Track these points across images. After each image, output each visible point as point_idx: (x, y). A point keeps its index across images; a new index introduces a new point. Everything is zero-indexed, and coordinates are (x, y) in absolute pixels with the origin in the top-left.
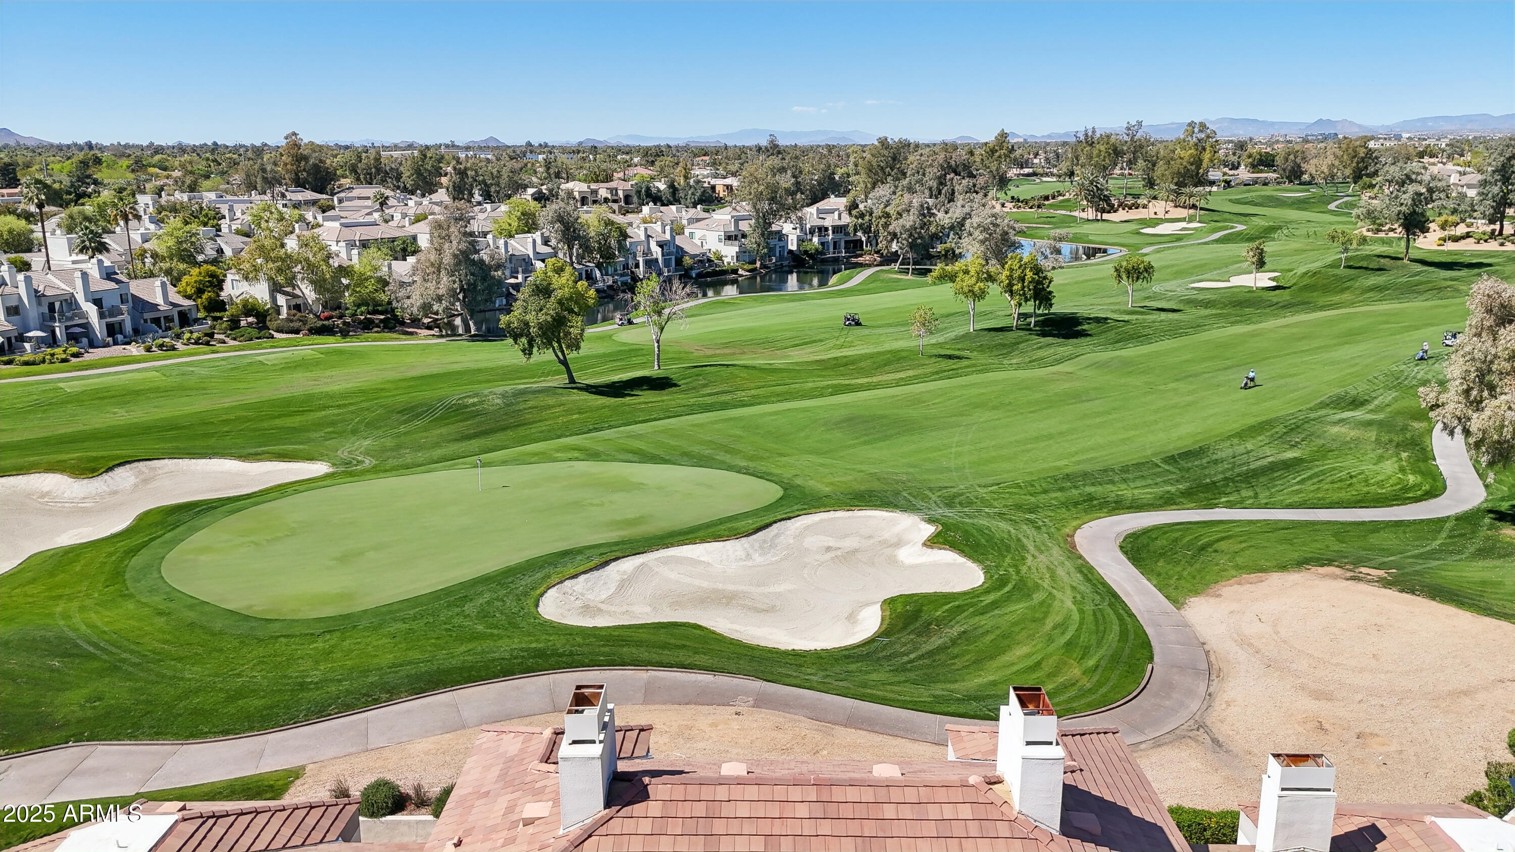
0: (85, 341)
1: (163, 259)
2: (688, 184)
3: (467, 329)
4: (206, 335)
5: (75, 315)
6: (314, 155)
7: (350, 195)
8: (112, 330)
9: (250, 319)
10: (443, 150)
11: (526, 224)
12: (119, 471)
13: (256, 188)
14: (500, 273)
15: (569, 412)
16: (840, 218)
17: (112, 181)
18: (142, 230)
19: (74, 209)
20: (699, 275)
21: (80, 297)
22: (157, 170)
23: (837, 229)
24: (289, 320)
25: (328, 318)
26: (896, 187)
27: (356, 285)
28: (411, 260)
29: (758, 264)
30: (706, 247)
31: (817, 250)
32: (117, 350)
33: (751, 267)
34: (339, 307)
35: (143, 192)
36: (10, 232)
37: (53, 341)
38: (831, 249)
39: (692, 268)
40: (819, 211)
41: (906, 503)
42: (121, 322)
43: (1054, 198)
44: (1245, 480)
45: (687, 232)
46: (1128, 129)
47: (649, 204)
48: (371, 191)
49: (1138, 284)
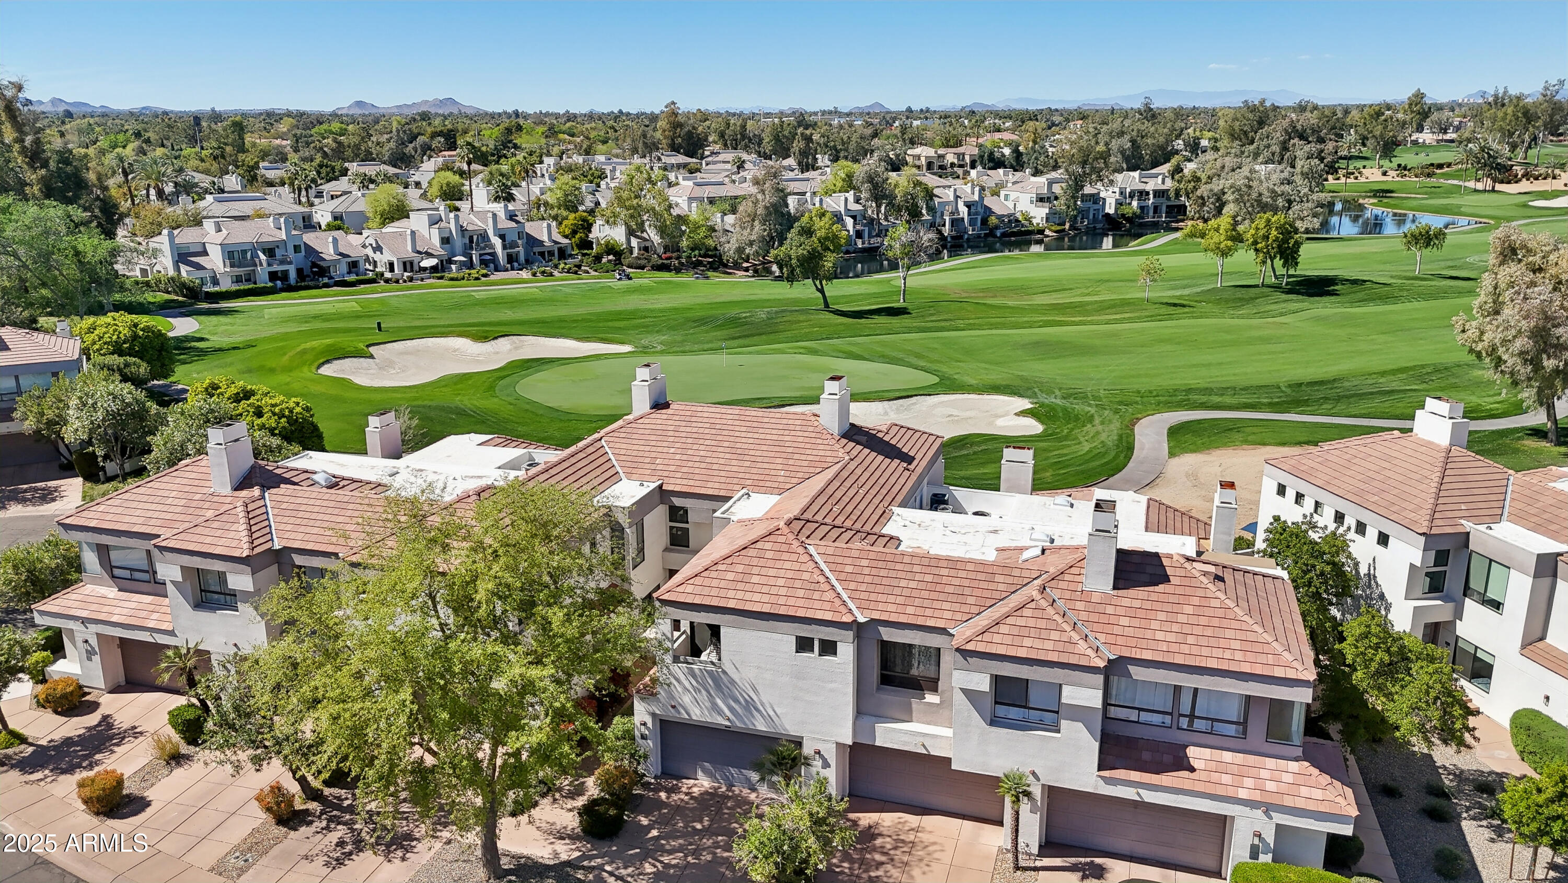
0: (492, 265)
1: (552, 207)
4: (576, 266)
5: (486, 246)
6: (689, 122)
7: (716, 159)
8: (511, 259)
9: (611, 257)
12: (501, 340)
13: (637, 152)
15: (813, 326)
16: (1163, 183)
17: (528, 146)
18: (541, 185)
19: (494, 167)
20: (1004, 235)
21: (491, 233)
22: (566, 136)
23: (1159, 194)
24: (638, 258)
25: (667, 259)
26: (1243, 153)
27: (691, 232)
29: (1067, 226)
30: (1018, 208)
31: (1134, 213)
32: (513, 274)
33: (1059, 228)
34: (678, 250)
35: (549, 154)
36: (448, 184)
37: (471, 266)
38: (1151, 214)
39: (997, 227)
40: (1141, 177)
41: (1029, 393)
42: (518, 253)
43: (1449, 165)
44: (1339, 399)
45: (1002, 193)
46: (1546, 88)
47: (979, 168)
48: (729, 156)
49: (1427, 252)
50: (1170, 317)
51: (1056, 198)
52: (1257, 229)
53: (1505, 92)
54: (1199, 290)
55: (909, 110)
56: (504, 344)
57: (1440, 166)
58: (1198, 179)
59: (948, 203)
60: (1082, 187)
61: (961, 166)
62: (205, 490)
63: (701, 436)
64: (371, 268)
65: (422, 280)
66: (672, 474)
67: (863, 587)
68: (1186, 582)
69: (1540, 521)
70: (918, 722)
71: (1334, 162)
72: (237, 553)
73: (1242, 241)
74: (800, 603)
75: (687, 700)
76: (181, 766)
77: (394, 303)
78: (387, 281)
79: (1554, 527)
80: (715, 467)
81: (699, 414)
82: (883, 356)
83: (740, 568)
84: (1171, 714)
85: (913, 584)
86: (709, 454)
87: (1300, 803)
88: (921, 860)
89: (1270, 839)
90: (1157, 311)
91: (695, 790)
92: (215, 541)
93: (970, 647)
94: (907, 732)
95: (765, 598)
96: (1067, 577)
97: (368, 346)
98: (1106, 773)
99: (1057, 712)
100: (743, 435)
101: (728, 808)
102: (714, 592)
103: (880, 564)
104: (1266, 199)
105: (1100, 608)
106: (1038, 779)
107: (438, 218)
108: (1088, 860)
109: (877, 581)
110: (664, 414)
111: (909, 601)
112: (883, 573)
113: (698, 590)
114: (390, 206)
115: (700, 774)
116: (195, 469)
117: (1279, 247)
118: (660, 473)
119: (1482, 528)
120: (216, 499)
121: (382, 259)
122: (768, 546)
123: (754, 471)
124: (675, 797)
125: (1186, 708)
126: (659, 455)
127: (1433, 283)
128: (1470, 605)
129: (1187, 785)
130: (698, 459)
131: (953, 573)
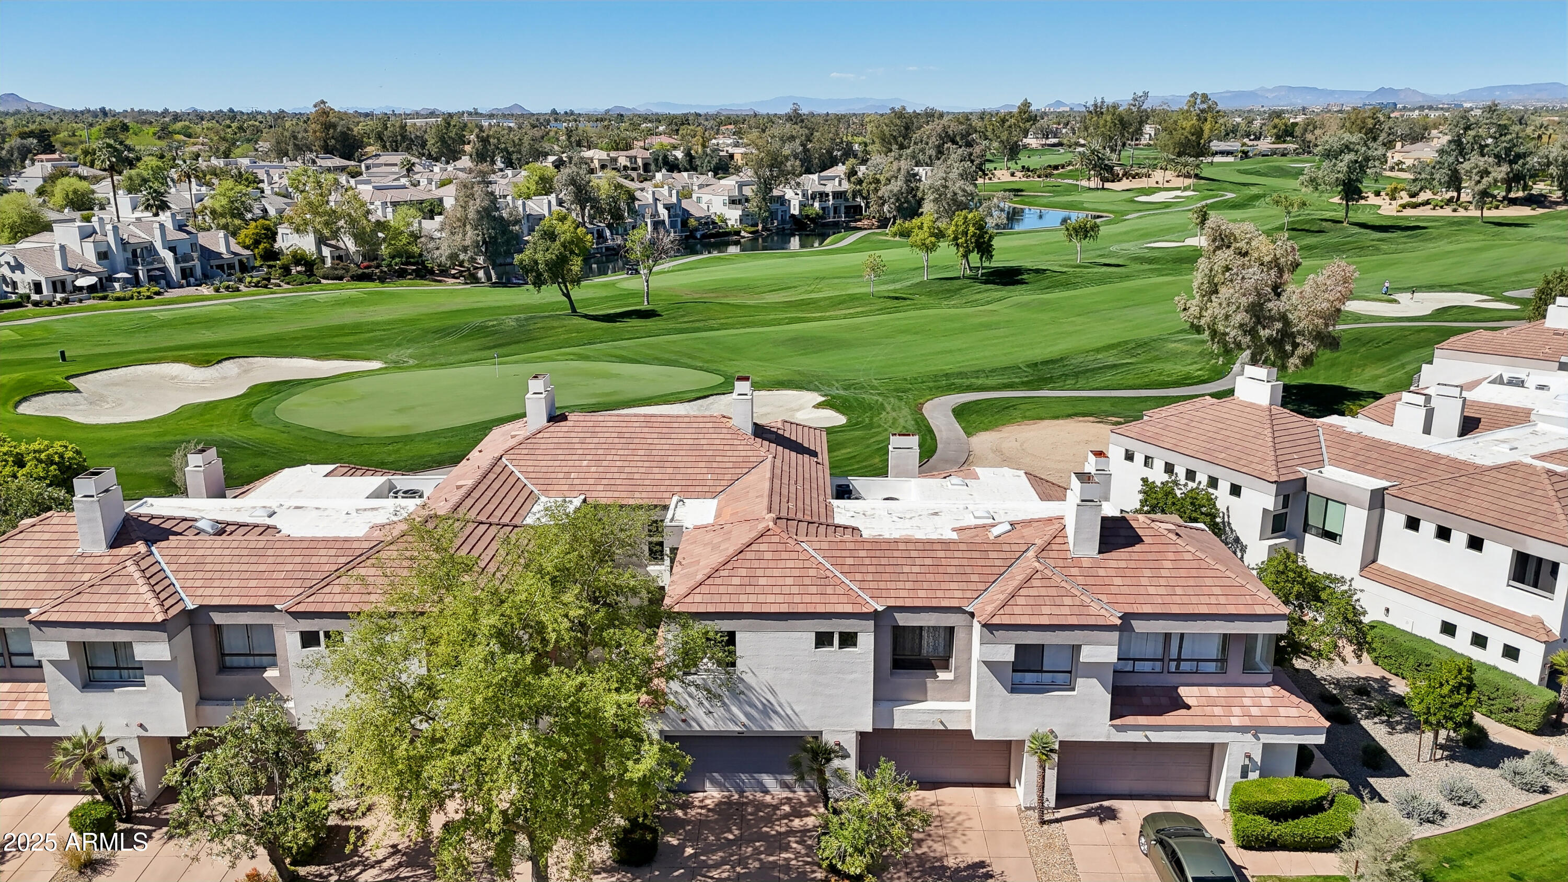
0: (164, 282)
1: (220, 215)
2: (704, 152)
3: (489, 278)
4: (264, 279)
5: (154, 260)
6: (342, 123)
7: (377, 162)
8: (186, 274)
9: (299, 268)
10: (466, 118)
11: (544, 188)
13: (286, 155)
14: (517, 228)
16: (840, 184)
17: (143, 147)
20: (704, 236)
21: (158, 245)
22: (183, 137)
23: (838, 195)
24: (332, 268)
25: (368, 267)
26: (901, 156)
27: (391, 239)
28: (438, 219)
29: (760, 227)
30: (712, 210)
31: (817, 214)
32: (191, 290)
33: (753, 229)
34: (377, 258)
36: (75, 192)
37: (136, 282)
38: (832, 214)
39: (697, 229)
40: (820, 178)
41: (812, 386)
42: (192, 269)
43: (1063, 167)
44: (1076, 375)
45: (694, 196)
46: (1135, 99)
47: (664, 171)
48: (397, 158)
49: (1085, 242)
50: (897, 310)
51: (747, 200)
52: (957, 225)
53: (1103, 102)
54: (909, 283)
55: (554, 112)
56: (229, 367)
57: (1056, 167)
58: (878, 181)
59: (647, 206)
60: (771, 190)
61: (634, 169)
62: (70, 552)
63: (611, 446)
64: (9, 290)
65: (81, 301)
66: (592, 488)
67: (870, 577)
68: (1157, 540)
69: (1358, 463)
70: (933, 700)
71: (981, 164)
72: (148, 619)
73: (943, 236)
74: (816, 599)
75: (699, 713)
76: (100, 873)
77: (60, 327)
78: (36, 304)
79: (1370, 467)
80: (636, 476)
81: (602, 424)
82: (657, 359)
83: (743, 572)
84: (1162, 660)
85: (916, 569)
86: (626, 464)
87: (1282, 722)
88: (955, 831)
89: (1258, 758)
90: (883, 305)
91: (708, 802)
92: (112, 608)
93: (996, 621)
94: (924, 712)
95: (780, 599)
96: (1054, 547)
97: (68, 378)
98: (1117, 722)
99: (1070, 672)
100: (656, 441)
101: (751, 814)
102: (725, 599)
103: (878, 553)
104: (961, 198)
105: (1093, 572)
106: (1056, 737)
107: (91, 230)
108: (1097, 804)
109: (880, 569)
110: (562, 427)
111: (917, 585)
112: (884, 561)
113: (707, 598)
114: (22, 217)
115: (708, 785)
116: (46, 528)
117: (977, 241)
118: (580, 487)
119: (1316, 472)
120: (88, 560)
121: (24, 281)
122: (763, 547)
123: (678, 477)
124: (692, 812)
125: (1174, 653)
126: (572, 469)
127: (1095, 270)
128: (1311, 540)
129: (1188, 721)
130: (616, 470)
131: (949, 554)
